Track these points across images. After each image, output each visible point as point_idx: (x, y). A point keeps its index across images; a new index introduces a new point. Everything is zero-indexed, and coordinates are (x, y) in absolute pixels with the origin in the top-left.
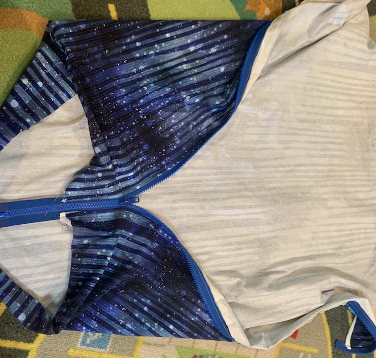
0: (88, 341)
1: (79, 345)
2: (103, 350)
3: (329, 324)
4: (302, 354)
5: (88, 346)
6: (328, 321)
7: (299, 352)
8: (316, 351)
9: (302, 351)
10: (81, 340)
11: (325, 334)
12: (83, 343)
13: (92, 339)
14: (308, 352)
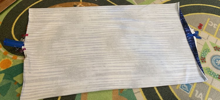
0: (188, 90)
1: (188, 93)
2: (192, 87)
3: (200, 12)
4: (209, 24)
5: (189, 91)
6: (199, 13)
7: (208, 25)
8: (209, 19)
9: (208, 24)
10: (187, 93)
11: (204, 15)
12: (188, 92)
13: (187, 89)
14: (209, 22)
